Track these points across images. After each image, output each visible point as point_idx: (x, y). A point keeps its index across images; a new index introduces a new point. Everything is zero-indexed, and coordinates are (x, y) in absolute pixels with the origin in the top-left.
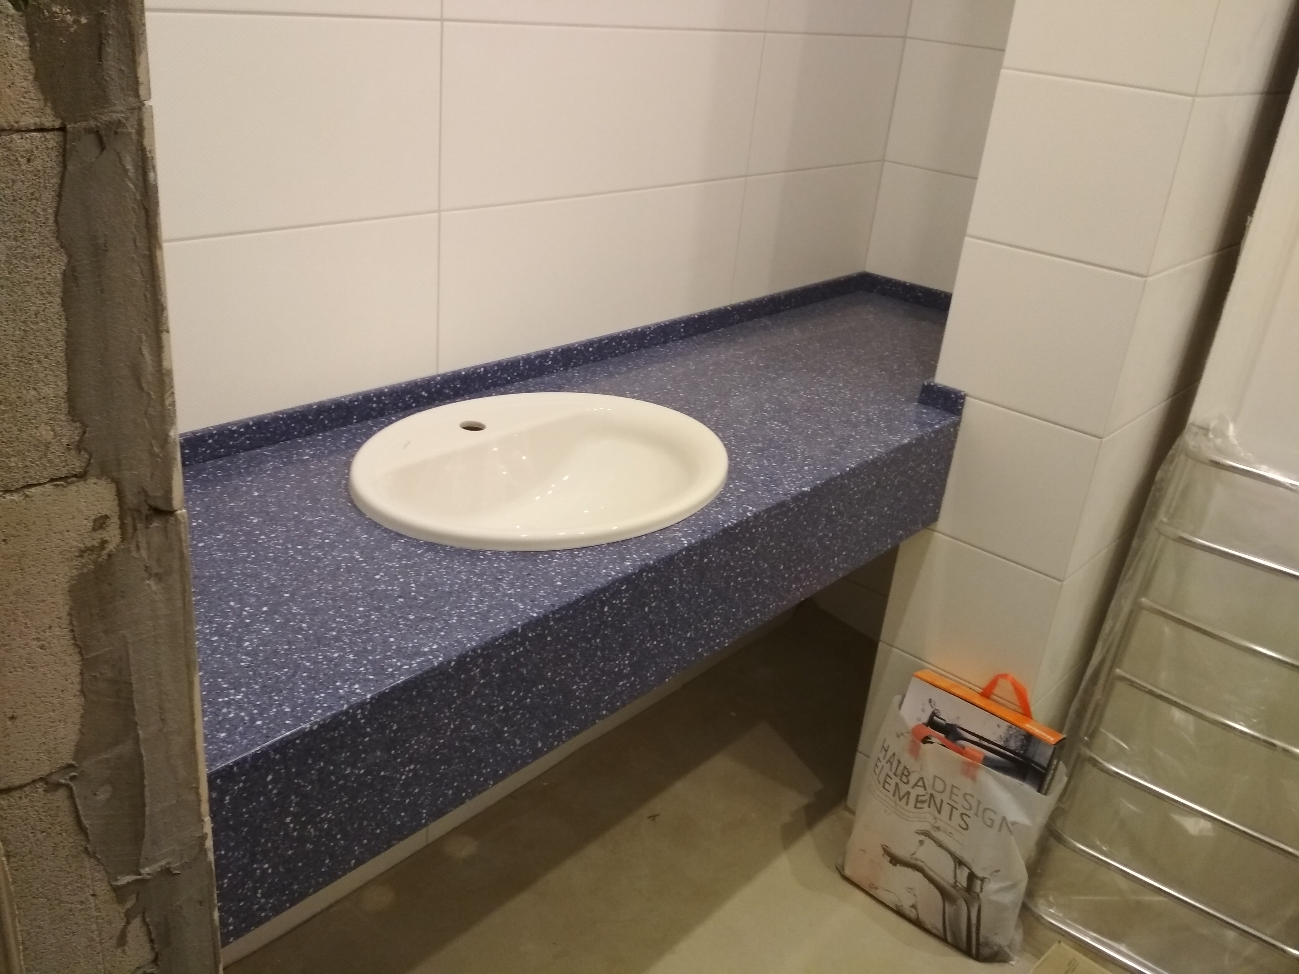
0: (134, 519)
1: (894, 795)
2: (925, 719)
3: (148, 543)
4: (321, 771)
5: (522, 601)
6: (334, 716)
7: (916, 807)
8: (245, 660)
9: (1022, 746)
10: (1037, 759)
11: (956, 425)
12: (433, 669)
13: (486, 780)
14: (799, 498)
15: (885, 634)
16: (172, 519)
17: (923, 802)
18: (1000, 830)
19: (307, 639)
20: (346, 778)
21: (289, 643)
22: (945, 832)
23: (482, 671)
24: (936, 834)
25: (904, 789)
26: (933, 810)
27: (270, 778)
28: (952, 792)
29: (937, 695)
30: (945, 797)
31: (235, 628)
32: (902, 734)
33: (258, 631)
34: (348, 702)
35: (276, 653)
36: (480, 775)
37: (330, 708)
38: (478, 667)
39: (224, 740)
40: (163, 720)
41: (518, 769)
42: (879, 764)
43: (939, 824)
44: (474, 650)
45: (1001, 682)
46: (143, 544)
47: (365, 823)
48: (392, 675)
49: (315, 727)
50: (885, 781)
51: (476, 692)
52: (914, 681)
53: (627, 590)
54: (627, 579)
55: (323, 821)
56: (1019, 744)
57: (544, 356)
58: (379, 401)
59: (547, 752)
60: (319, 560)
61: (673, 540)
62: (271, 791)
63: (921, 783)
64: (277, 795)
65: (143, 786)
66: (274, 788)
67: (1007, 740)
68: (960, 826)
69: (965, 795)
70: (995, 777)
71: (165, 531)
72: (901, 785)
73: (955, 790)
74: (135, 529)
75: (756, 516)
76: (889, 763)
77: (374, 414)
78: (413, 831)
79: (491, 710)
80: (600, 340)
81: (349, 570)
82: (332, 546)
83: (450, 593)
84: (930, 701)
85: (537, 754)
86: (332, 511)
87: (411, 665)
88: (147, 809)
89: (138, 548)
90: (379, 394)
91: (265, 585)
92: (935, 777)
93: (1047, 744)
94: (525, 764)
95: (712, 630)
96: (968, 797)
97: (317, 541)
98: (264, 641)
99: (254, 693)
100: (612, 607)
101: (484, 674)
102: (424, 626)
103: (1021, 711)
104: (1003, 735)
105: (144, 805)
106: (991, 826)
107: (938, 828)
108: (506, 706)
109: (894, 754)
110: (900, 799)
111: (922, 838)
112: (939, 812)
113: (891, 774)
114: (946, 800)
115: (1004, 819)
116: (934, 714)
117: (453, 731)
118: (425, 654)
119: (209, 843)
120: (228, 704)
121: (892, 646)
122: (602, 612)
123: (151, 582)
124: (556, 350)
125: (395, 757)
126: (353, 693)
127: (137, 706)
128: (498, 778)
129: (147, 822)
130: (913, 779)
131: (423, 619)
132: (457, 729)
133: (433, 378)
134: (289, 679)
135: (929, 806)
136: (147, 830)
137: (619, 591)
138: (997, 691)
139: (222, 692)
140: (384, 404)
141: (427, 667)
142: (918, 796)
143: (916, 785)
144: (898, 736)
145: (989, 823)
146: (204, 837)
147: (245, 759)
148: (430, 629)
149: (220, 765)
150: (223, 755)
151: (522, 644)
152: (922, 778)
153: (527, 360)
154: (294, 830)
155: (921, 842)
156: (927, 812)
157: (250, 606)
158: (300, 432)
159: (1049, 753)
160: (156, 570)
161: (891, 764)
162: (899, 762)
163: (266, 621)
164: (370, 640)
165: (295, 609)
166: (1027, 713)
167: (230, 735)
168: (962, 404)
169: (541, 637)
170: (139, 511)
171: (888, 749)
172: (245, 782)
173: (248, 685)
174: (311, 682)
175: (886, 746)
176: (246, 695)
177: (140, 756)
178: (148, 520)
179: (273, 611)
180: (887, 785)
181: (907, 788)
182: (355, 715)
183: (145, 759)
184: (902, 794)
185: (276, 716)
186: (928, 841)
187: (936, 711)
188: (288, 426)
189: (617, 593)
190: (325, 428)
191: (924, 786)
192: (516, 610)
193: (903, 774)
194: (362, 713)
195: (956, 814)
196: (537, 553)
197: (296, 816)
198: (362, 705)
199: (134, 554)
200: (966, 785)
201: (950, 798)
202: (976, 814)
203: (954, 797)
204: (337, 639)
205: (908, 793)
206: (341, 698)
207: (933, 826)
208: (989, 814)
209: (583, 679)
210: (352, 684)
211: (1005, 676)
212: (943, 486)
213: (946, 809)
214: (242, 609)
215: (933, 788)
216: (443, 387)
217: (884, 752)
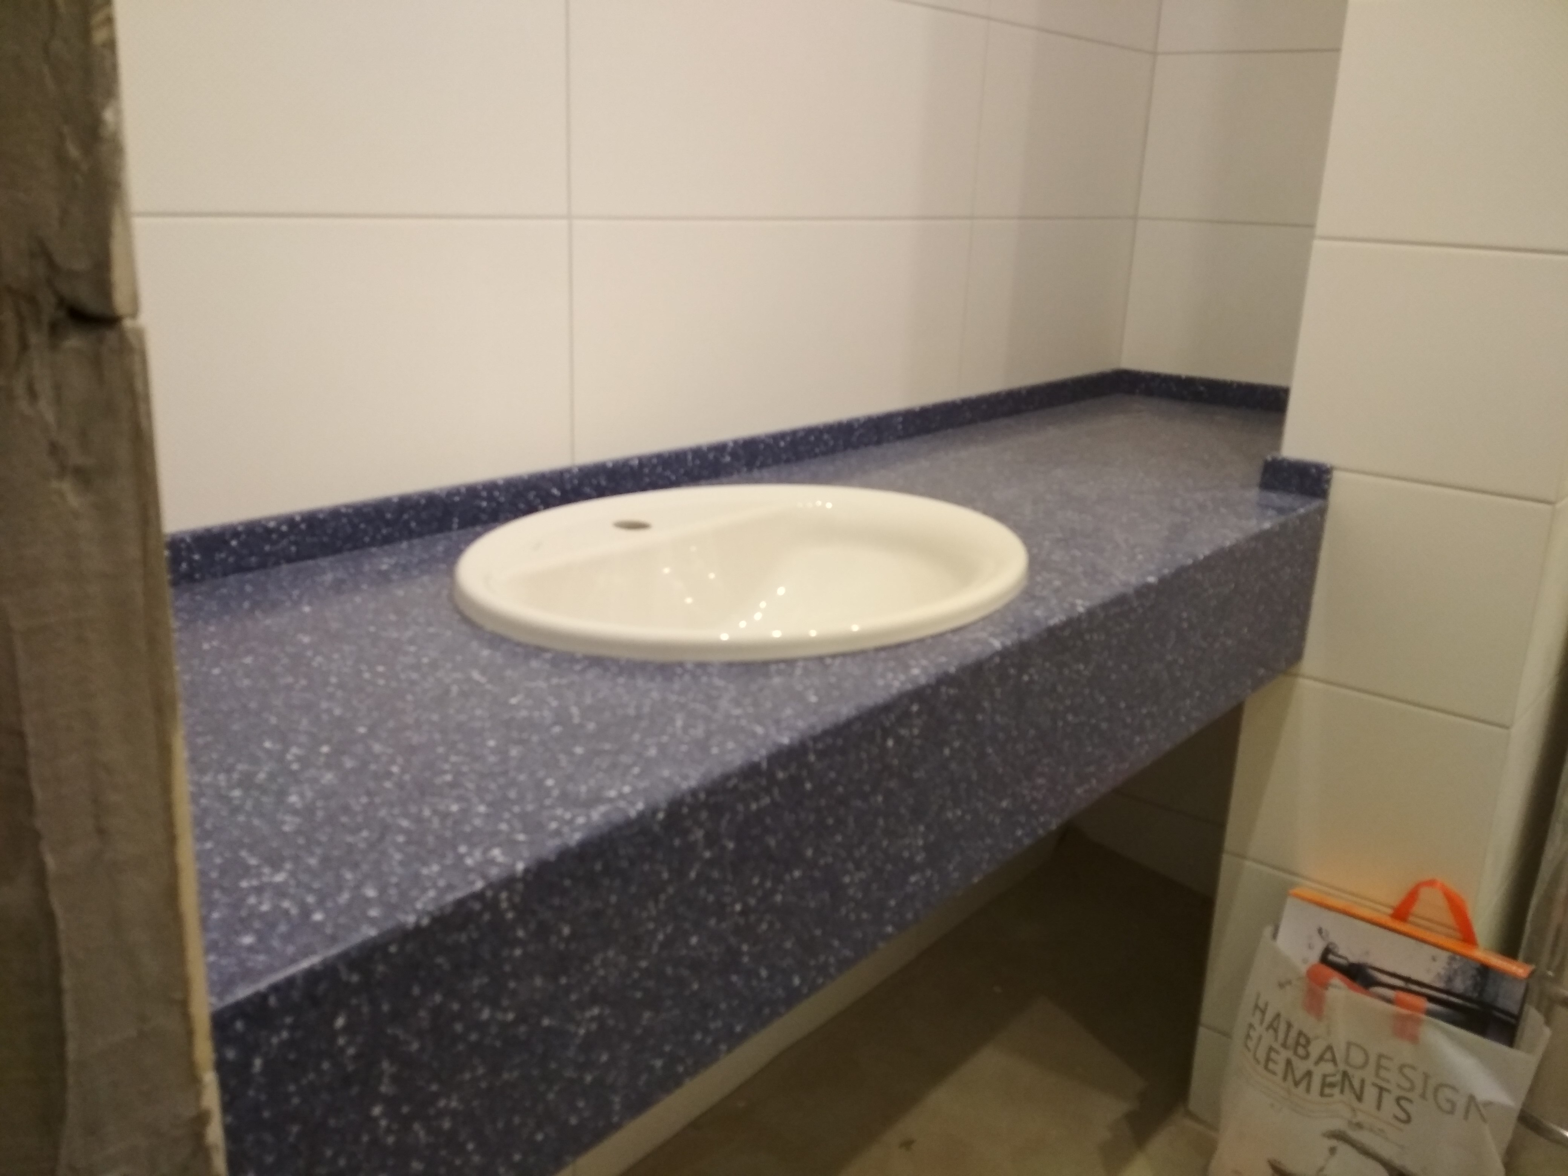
0: (21, 318)
1: (1285, 1078)
2: (1314, 957)
3: (58, 388)
4: (437, 1012)
5: (760, 723)
6: (460, 903)
7: (1322, 1094)
8: (290, 824)
9: (1475, 986)
10: (1502, 1003)
11: (1322, 512)
12: (629, 823)
13: (715, 1043)
14: (1143, 591)
15: (1231, 841)
16: (111, 336)
17: (1332, 1085)
18: (1466, 1117)
19: (401, 786)
20: (482, 1027)
21: (369, 793)
22: (1371, 1130)
23: (707, 835)
24: (1355, 1135)
25: (1301, 1067)
26: (1349, 1096)
27: (340, 1022)
28: (1379, 1067)
29: (1329, 920)
30: (1369, 1074)
31: (272, 777)
32: (1289, 982)
33: (314, 781)
34: (484, 876)
35: (346, 809)
36: (706, 1032)
37: (450, 887)
38: (701, 825)
39: (250, 949)
40: (101, 832)
41: (765, 1023)
42: (1252, 1033)
43: (1360, 1118)
44: (694, 793)
45: (1425, 894)
46: (44, 387)
47: (517, 1120)
48: (558, 833)
49: (425, 922)
50: (1268, 1059)
51: (698, 875)
52: (1290, 902)
53: (919, 713)
54: (918, 695)
55: (441, 1114)
56: (1469, 983)
57: (720, 449)
58: (490, 498)
59: (807, 996)
60: (413, 683)
61: (976, 641)
62: (342, 1050)
63: (1328, 1056)
64: (356, 1058)
65: (58, 992)
66: (349, 1044)
67: (1450, 980)
68: (1396, 1117)
69: (1401, 1068)
70: (1449, 1034)
71: (96, 362)
72: (1296, 1061)
73: (1384, 1062)
74: (24, 346)
75: (1091, 613)
76: (1271, 1031)
77: (484, 517)
78: (599, 1136)
79: (721, 910)
80: (794, 433)
81: (464, 694)
82: (434, 665)
83: (639, 717)
84: (1320, 931)
85: (793, 998)
86: (429, 624)
87: (588, 817)
88: (71, 1048)
89: (33, 394)
90: (491, 487)
91: (325, 717)
92: (1349, 1044)
93: (1515, 978)
94: (776, 1014)
95: (1034, 800)
96: (1407, 1071)
97: (410, 660)
98: (327, 794)
99: (309, 870)
100: (899, 740)
101: (712, 840)
102: (605, 762)
103: (1458, 935)
104: (1442, 972)
105: (61, 1040)
106: (1451, 1112)
107: (1359, 1126)
108: (745, 905)
109: (1278, 1016)
110: (1296, 1084)
111: (1334, 1143)
112: (1359, 1098)
113: (1277, 1046)
114: (1370, 1078)
115: (1472, 1098)
116: (1327, 951)
117: (663, 946)
118: (610, 800)
119: (215, 1133)
120: (259, 890)
121: (1243, 857)
122: (883, 748)
123: (66, 486)
124: (736, 442)
125: (568, 989)
126: (492, 862)
127: (39, 794)
128: (734, 1040)
129: (71, 1080)
130: (1315, 1050)
131: (599, 753)
132: (667, 944)
133: (568, 471)
134: (372, 846)
135: (1342, 1092)
136: (72, 1098)
137: (907, 714)
138: (1418, 909)
139: (246, 871)
140: (499, 504)
141: (617, 818)
142: (1325, 1076)
143: (1321, 1058)
144: (1281, 985)
145: (1447, 1106)
146: (202, 1119)
147: (290, 982)
148: (614, 766)
149: (243, 992)
150: (248, 974)
151: (768, 790)
152: (1330, 1048)
153: (698, 453)
154: (389, 1131)
155: (1333, 1150)
156: (1340, 1100)
157: (300, 746)
158: (373, 538)
159: (1519, 991)
160: (76, 458)
161: (1276, 1031)
162: (1289, 1026)
163: (328, 766)
164: (513, 783)
165: (377, 748)
166: (1468, 937)
167: (261, 937)
168: (1328, 482)
169: (795, 781)
170: (32, 300)
171: (1266, 1009)
172: (292, 1028)
173: (296, 859)
174: (412, 849)
175: (1261, 1004)
176: (293, 874)
177: (49, 917)
178: (55, 331)
179: (339, 752)
180: (1271, 1066)
181: (1309, 1064)
182: (496, 900)
183: (62, 925)
184: (1299, 1074)
185: (350, 905)
186: (1344, 1149)
187: (1331, 947)
188: (355, 527)
189: (905, 717)
190: (410, 535)
191: (1334, 1060)
192: (754, 735)
193: (1297, 1044)
194: (510, 899)
195: (1388, 1100)
196: (766, 664)
197: (391, 1104)
198: (508, 882)
199: (23, 405)
200: (1403, 1051)
201: (1377, 1075)
202: (1423, 1096)
203: (1383, 1073)
204: (453, 785)
205: (1309, 1074)
206: (469, 870)
207: (1350, 1123)
208: (1447, 1093)
209: (858, 867)
210: (486, 851)
211: (1431, 883)
212: (1308, 606)
213: (1371, 1093)
214: (286, 750)
215: (1347, 1061)
216: (581, 484)
217: (1258, 1014)
